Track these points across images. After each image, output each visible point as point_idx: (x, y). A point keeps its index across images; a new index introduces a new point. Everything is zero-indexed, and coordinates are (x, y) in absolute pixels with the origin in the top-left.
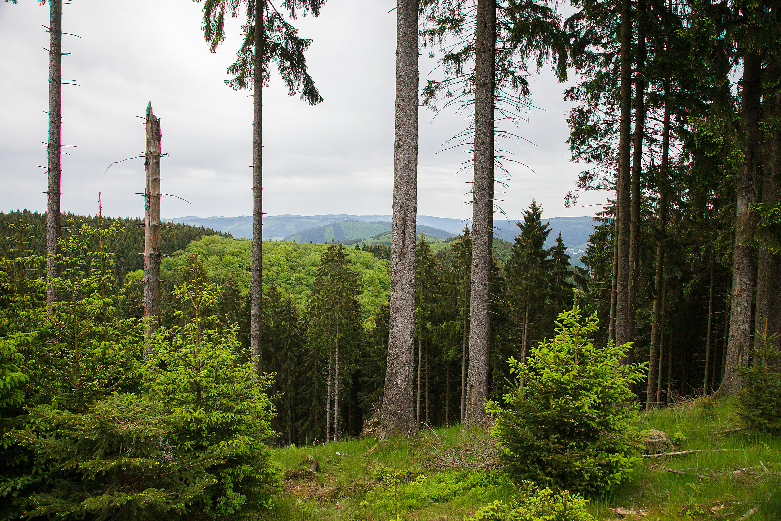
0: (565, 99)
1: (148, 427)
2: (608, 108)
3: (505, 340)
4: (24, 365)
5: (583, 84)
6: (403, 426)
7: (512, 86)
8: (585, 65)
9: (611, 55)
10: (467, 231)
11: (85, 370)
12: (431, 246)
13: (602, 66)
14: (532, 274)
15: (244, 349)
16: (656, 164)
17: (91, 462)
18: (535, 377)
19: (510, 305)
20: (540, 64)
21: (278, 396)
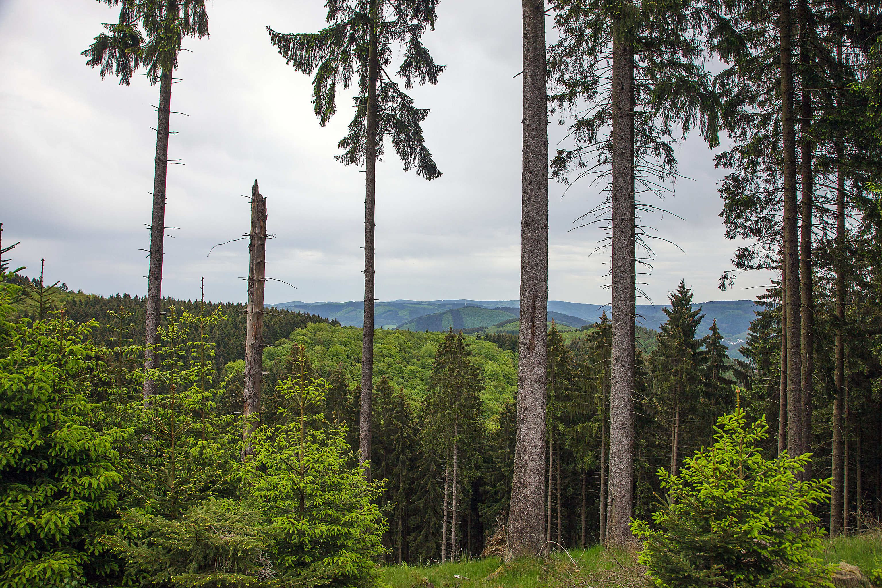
0: (717, 166)
1: (246, 538)
2: (769, 175)
3: (651, 445)
4: (118, 463)
5: (737, 148)
6: (532, 547)
7: (654, 153)
8: (739, 127)
9: (770, 114)
10: (604, 318)
11: (181, 471)
12: (564, 336)
13: (759, 127)
14: (682, 368)
15: (352, 452)
16: (830, 238)
17: (184, 575)
18: (690, 493)
19: (657, 404)
20: (686, 129)
21: (389, 507)
